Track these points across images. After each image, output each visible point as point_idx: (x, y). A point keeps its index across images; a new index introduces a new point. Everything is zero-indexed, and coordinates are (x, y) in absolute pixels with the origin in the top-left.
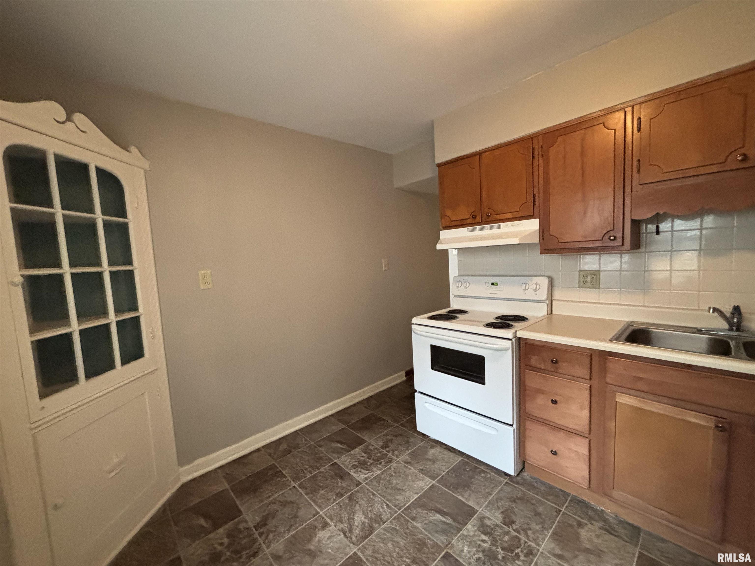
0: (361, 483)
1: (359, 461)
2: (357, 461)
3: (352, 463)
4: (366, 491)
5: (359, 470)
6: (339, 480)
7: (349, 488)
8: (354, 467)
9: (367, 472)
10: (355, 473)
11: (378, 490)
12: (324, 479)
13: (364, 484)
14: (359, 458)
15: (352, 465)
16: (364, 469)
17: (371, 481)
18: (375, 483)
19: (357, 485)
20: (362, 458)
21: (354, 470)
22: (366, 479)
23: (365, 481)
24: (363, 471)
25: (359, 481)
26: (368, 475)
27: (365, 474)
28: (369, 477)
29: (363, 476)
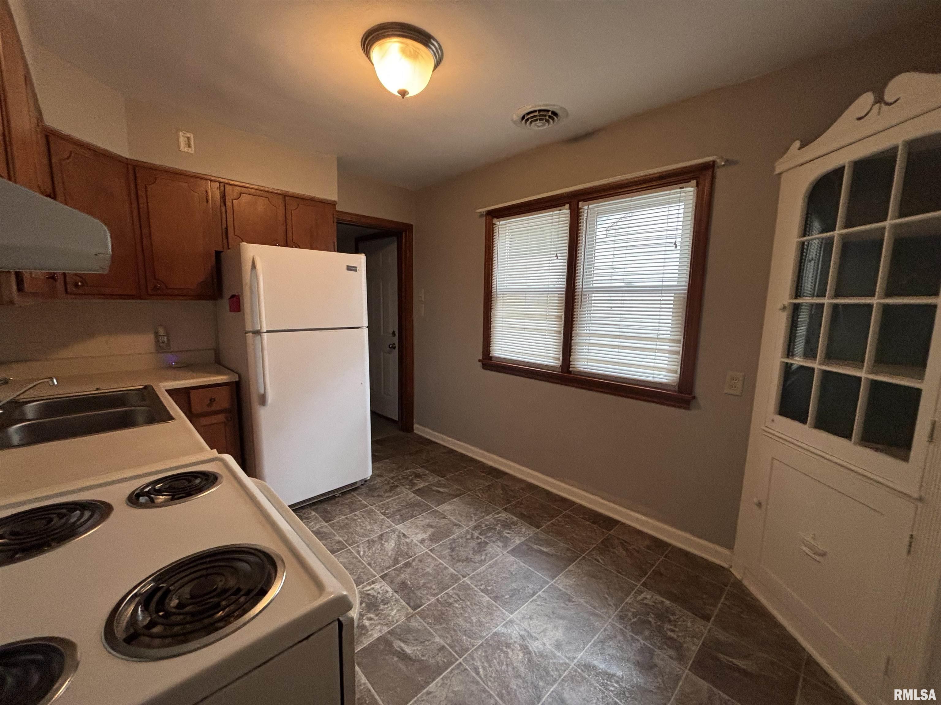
0: (381, 577)
1: (378, 610)
2: (381, 612)
3: (388, 607)
4: (377, 568)
5: (379, 596)
6: (409, 582)
7: (396, 572)
8: (386, 601)
9: (369, 592)
10: (387, 592)
11: (363, 568)
12: (429, 585)
13: (378, 576)
14: (377, 616)
15: (389, 605)
16: (373, 596)
17: (368, 579)
18: (365, 577)
19: (386, 575)
20: (372, 616)
21: (388, 595)
22: (373, 583)
23: (376, 579)
24: (375, 594)
25: (384, 580)
26: (368, 588)
27: (373, 588)
28: (369, 584)
29: (377, 586)
